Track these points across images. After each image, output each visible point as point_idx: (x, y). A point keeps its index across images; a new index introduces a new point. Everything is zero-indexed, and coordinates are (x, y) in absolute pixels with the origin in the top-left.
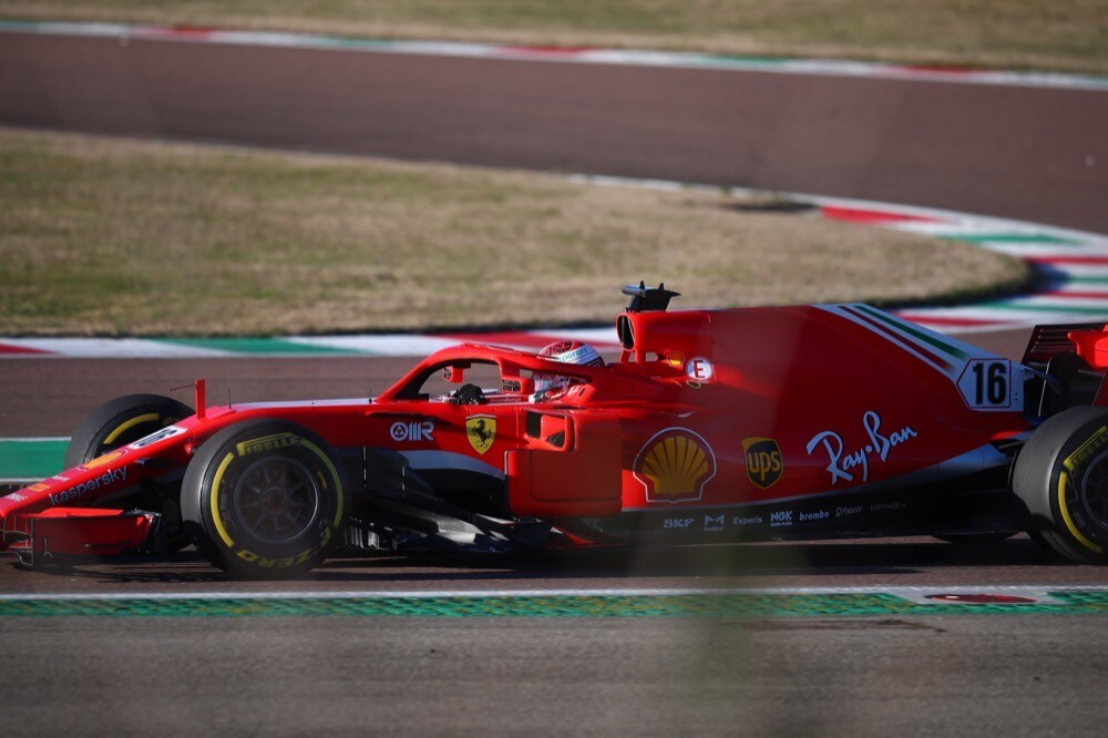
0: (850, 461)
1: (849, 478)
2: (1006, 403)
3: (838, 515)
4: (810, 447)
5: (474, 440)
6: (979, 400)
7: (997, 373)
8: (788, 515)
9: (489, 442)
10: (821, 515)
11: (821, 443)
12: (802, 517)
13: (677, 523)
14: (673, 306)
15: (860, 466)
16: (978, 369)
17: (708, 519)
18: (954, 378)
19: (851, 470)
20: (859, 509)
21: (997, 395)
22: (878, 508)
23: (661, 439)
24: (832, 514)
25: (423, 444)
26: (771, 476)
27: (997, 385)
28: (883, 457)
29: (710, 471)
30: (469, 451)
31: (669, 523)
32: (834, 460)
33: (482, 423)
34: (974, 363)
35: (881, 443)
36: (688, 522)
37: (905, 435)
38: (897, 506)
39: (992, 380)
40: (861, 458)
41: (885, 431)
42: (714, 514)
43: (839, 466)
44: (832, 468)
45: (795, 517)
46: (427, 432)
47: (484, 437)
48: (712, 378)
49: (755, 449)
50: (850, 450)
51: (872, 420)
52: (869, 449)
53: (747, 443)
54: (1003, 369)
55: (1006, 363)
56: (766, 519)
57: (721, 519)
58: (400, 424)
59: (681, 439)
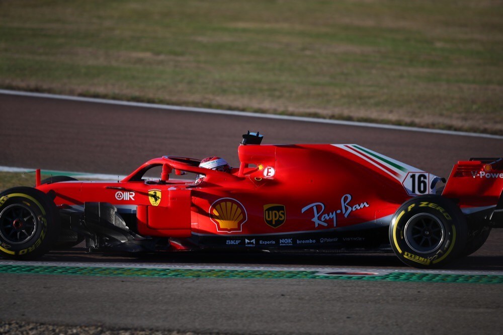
1: (326, 225)
2: (427, 193)
3: (322, 242)
4: (304, 209)
5: (152, 200)
6: (414, 191)
7: (422, 179)
8: (290, 241)
9: (159, 201)
10: (311, 241)
12: (298, 242)
13: (232, 242)
15: (331, 220)
16: (413, 177)
17: (247, 241)
18: (401, 180)
19: (326, 221)
20: (336, 239)
21: (422, 188)
22: (348, 239)
24: (318, 241)
25: (130, 202)
26: (278, 222)
27: (422, 185)
28: (346, 216)
29: (244, 218)
31: (229, 242)
32: (316, 215)
33: (155, 193)
34: (411, 174)
35: (346, 209)
36: (237, 242)
37: (362, 206)
39: (420, 182)
40: (333, 216)
41: (352, 204)
42: (250, 239)
43: (319, 218)
44: (315, 219)
45: (294, 241)
46: (131, 196)
47: (156, 199)
48: (274, 177)
49: (270, 209)
50: (327, 211)
52: (339, 211)
53: (266, 206)
54: (425, 177)
55: (427, 174)
56: (277, 242)
57: (254, 241)
58: (120, 192)
59: (229, 203)
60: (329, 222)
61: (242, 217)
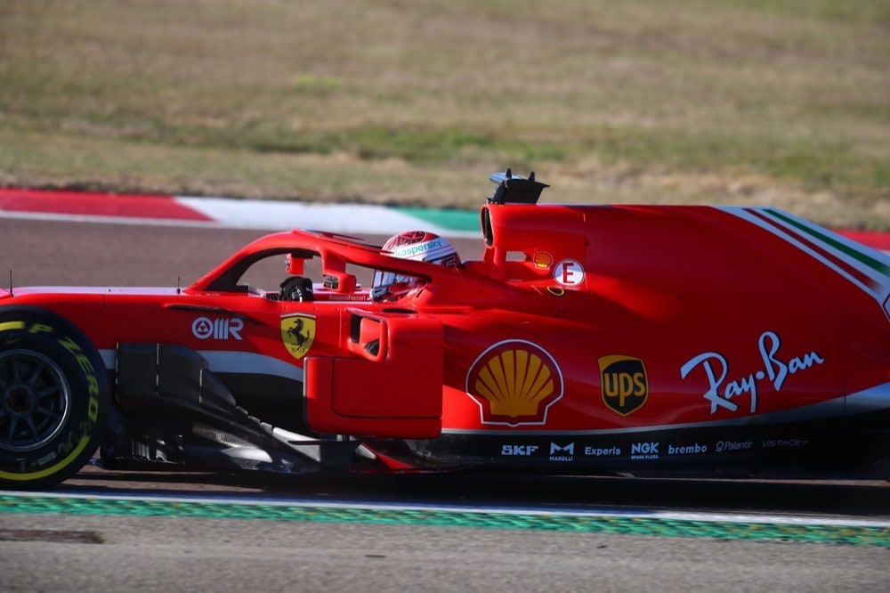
0: (735, 388)
1: (733, 407)
3: (719, 450)
4: (685, 370)
5: (289, 342)
8: (653, 447)
9: (308, 345)
10: (698, 449)
11: (699, 366)
12: (671, 450)
13: (518, 450)
15: (746, 395)
17: (554, 447)
18: (880, 298)
20: (747, 445)
22: (773, 443)
23: (497, 352)
24: (711, 449)
25: (229, 345)
26: (632, 401)
29: (557, 391)
30: (282, 353)
31: (507, 450)
32: (714, 385)
33: (300, 323)
35: (776, 370)
36: (530, 450)
37: (808, 361)
40: (749, 386)
41: (783, 355)
42: (562, 441)
43: (720, 392)
44: (711, 395)
45: (662, 450)
46: (234, 330)
47: (301, 340)
48: (582, 285)
49: (614, 369)
51: (770, 342)
52: (760, 375)
53: (605, 362)
56: (626, 451)
57: (571, 447)
58: (204, 319)
59: (522, 355)
60: (742, 400)
61: (550, 388)
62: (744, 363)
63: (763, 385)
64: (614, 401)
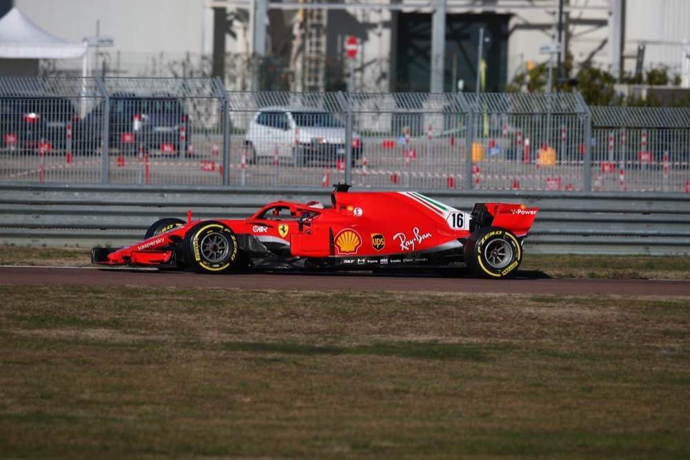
0: (408, 243)
1: (408, 249)
2: (463, 227)
3: (404, 261)
4: (395, 238)
5: (281, 232)
6: (454, 226)
7: (460, 217)
8: (386, 260)
9: (286, 233)
10: (398, 261)
11: (398, 237)
12: (391, 261)
13: (349, 261)
14: (350, 190)
15: (411, 245)
16: (454, 215)
17: (359, 260)
18: (445, 218)
19: (408, 246)
20: (411, 260)
21: (460, 224)
22: (418, 260)
23: (343, 232)
24: (402, 261)
25: (263, 234)
26: (381, 247)
27: (460, 221)
28: (420, 242)
29: (360, 244)
30: (279, 236)
31: (346, 261)
32: (403, 242)
33: (284, 227)
34: (452, 213)
35: (419, 238)
37: (427, 236)
38: (424, 260)
39: (458, 219)
40: (412, 242)
41: (421, 234)
42: (361, 258)
43: (404, 244)
44: (402, 245)
45: (389, 261)
46: (265, 230)
47: (284, 232)
48: (362, 215)
49: (375, 237)
50: (408, 239)
51: (416, 231)
52: (415, 239)
53: (373, 235)
54: (462, 216)
55: (463, 214)
56: (379, 261)
57: (364, 260)
58: (256, 226)
59: (350, 233)
60: (410, 246)
61: (358, 243)
62: (410, 236)
63: (416, 242)
64: (376, 246)
